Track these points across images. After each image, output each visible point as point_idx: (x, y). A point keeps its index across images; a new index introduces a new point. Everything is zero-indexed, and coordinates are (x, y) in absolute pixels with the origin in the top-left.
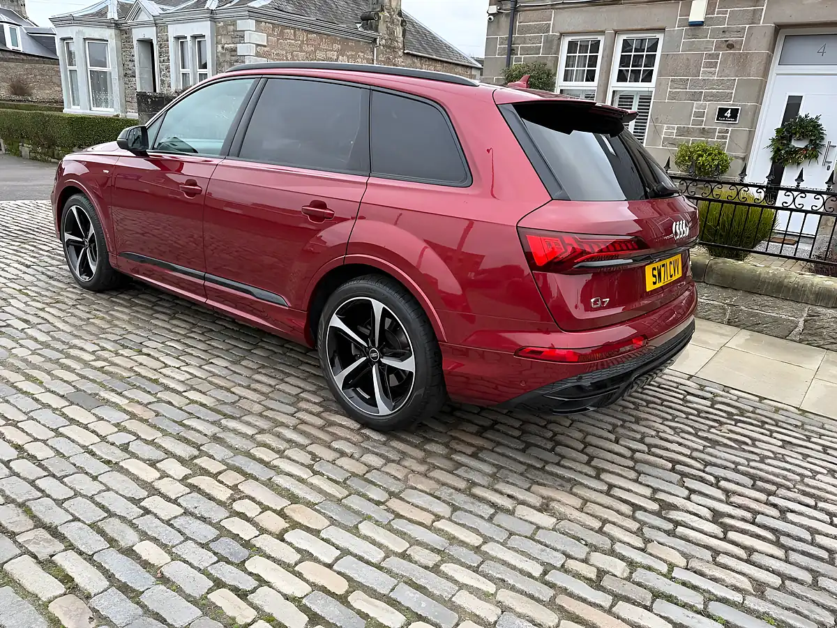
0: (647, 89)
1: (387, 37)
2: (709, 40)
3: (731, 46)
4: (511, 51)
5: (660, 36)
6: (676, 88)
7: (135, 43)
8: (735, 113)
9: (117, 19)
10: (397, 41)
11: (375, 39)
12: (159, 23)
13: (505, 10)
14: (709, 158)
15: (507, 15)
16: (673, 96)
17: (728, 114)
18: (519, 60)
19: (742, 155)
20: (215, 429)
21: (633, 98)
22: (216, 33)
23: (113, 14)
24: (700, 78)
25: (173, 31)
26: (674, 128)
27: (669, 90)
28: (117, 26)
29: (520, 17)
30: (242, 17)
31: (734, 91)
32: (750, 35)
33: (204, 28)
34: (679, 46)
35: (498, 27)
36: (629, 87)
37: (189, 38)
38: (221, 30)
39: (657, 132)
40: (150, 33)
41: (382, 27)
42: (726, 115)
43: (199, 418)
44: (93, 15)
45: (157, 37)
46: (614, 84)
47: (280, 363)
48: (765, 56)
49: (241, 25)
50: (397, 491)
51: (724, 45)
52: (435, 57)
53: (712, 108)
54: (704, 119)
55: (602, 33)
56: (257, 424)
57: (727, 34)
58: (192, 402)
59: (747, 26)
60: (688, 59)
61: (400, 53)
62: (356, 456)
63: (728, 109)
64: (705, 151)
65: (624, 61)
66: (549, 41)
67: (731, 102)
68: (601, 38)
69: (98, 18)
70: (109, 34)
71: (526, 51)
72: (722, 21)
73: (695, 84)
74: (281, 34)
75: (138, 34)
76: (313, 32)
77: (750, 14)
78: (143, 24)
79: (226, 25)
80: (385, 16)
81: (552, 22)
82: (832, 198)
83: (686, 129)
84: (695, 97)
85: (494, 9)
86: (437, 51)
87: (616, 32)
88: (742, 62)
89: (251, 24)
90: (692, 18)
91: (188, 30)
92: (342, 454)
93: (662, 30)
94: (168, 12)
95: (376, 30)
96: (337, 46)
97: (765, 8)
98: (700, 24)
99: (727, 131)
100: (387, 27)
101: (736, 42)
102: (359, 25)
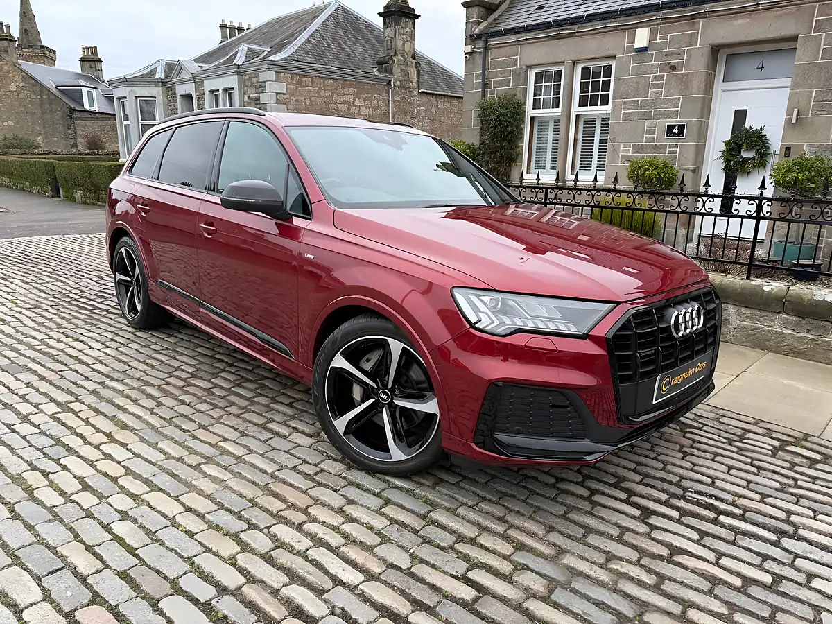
0: (605, 112)
1: (401, 78)
2: (654, 63)
3: (673, 68)
4: (485, 85)
5: (613, 63)
6: (629, 109)
7: (178, 97)
8: (681, 128)
9: (163, 77)
10: (412, 82)
11: (390, 81)
12: (196, 80)
13: (478, 48)
14: (655, 172)
15: (480, 52)
16: (627, 117)
17: (676, 130)
18: (492, 92)
19: (691, 168)
20: (97, 387)
21: (595, 121)
22: (242, 84)
23: (160, 74)
24: (649, 98)
25: (208, 85)
26: (630, 146)
27: (623, 111)
28: (163, 83)
29: (492, 54)
30: (263, 70)
31: (679, 109)
32: (689, 56)
33: (232, 81)
34: (628, 71)
35: (474, 64)
36: (589, 110)
37: (221, 91)
38: (247, 82)
39: (615, 151)
40: (189, 88)
41: (397, 71)
42: (674, 131)
43: (91, 380)
44: (143, 76)
45: (196, 92)
46: (577, 109)
47: (182, 347)
48: (704, 74)
49: (263, 76)
50: (207, 425)
51: (667, 67)
52: (450, 94)
53: (661, 125)
54: (656, 136)
55: (562, 63)
56: (131, 384)
57: (669, 58)
58: (94, 370)
59: (686, 49)
60: (637, 82)
61: (416, 92)
62: (192, 404)
63: (675, 126)
64: (651, 165)
65: (584, 87)
66: (517, 74)
67: (678, 119)
68: (562, 68)
69: (147, 77)
70: (157, 91)
71: (498, 84)
72: (663, 46)
73: (645, 104)
74: (300, 82)
75: (181, 90)
76: (331, 79)
77: (687, 39)
78: (184, 81)
79: (250, 78)
80: (398, 60)
81: (519, 57)
82: (685, 198)
83: (640, 146)
84: (646, 116)
85: (469, 49)
86: (452, 88)
87: (574, 62)
88: (685, 81)
89: (270, 75)
90: (637, 45)
91: (220, 84)
92: (183, 403)
93: (613, 57)
94: (204, 69)
95: (391, 73)
96: (352, 90)
97: (700, 31)
98: (645, 50)
99: (676, 146)
100: (402, 70)
101: (677, 63)
102: (375, 70)
